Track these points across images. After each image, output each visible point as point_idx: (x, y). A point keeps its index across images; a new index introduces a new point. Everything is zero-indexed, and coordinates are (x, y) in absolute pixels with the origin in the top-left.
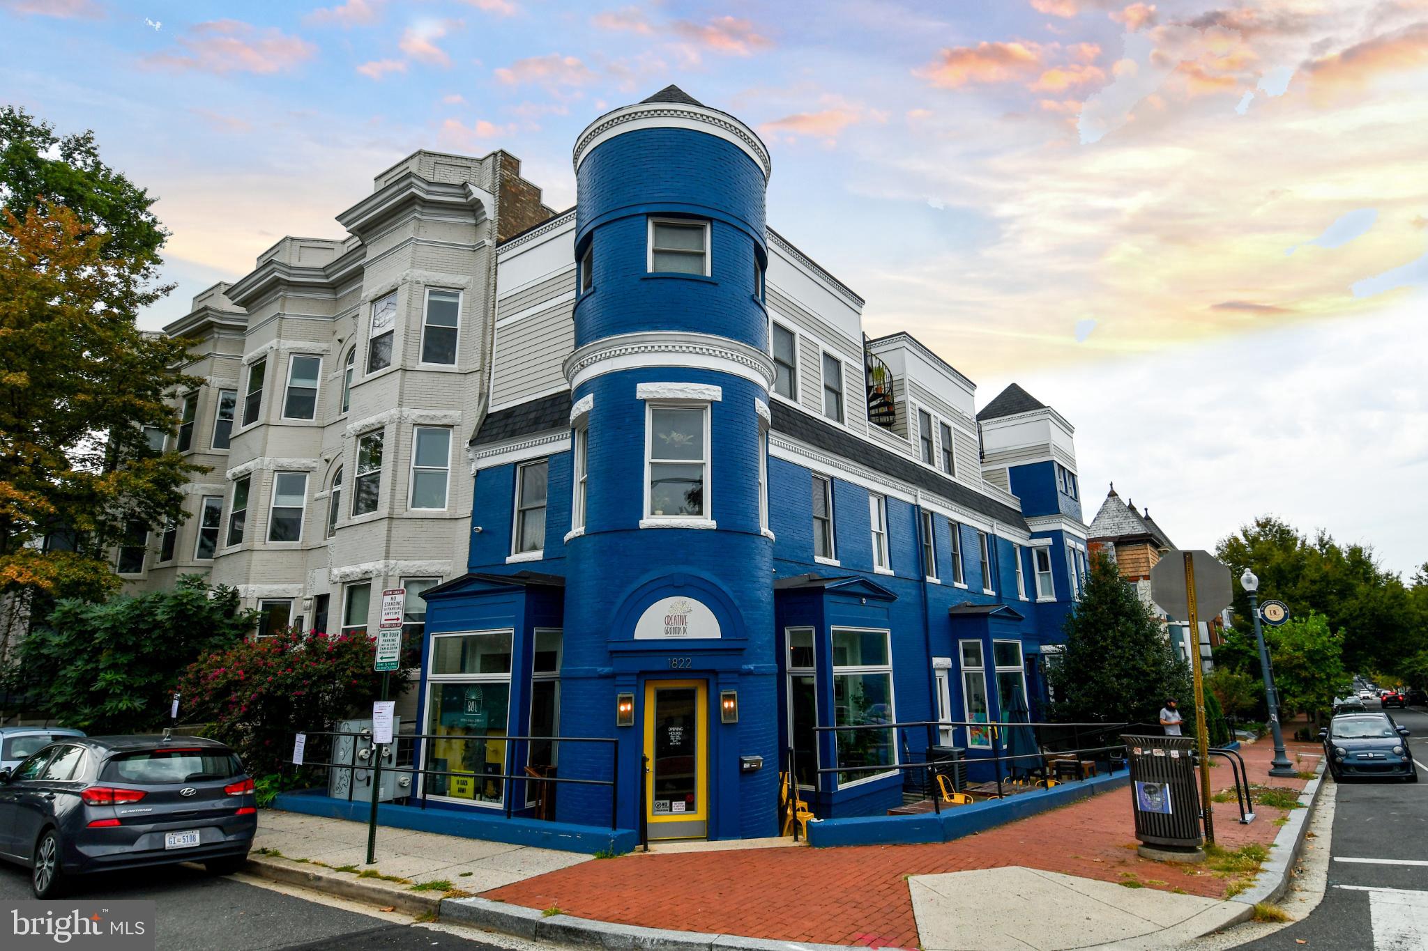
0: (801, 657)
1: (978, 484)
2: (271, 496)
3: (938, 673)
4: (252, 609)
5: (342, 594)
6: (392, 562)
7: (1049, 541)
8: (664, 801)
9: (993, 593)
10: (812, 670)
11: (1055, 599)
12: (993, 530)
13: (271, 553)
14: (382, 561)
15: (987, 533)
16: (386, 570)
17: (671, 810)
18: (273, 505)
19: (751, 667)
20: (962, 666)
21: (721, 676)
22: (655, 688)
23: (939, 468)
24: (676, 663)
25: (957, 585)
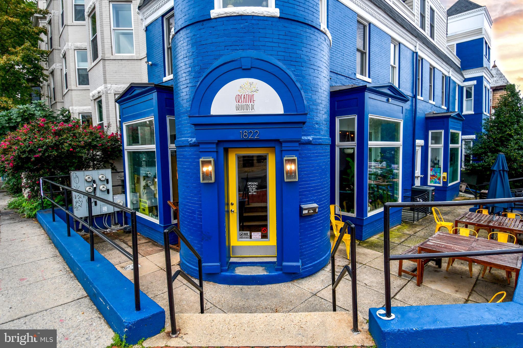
0: (345, 136)
1: (444, 48)
2: (75, 63)
3: (417, 148)
4: (76, 118)
5: (95, 106)
6: (109, 86)
7: (475, 82)
8: (246, 232)
9: (446, 108)
10: (354, 144)
11: (473, 113)
12: (449, 74)
13: (81, 91)
14: (103, 85)
15: (446, 76)
16: (106, 89)
17: (251, 237)
18: (77, 68)
19: (310, 138)
20: (430, 145)
21: (284, 145)
22: (236, 154)
23: (426, 33)
24: (245, 134)
25: (430, 102)
